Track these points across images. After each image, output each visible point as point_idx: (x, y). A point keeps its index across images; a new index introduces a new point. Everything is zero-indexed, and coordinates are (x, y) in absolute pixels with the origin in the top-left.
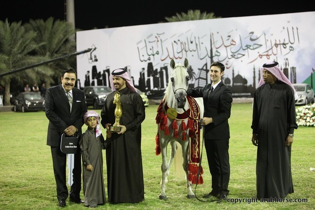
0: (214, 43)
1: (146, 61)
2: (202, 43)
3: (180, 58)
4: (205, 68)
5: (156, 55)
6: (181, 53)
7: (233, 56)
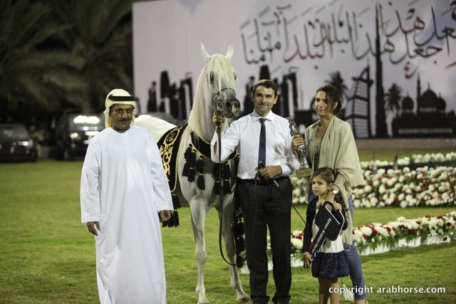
0: (383, 24)
1: (256, 62)
2: (361, 26)
3: (320, 57)
4: (365, 77)
5: (276, 52)
6: (321, 47)
7: (419, 52)
